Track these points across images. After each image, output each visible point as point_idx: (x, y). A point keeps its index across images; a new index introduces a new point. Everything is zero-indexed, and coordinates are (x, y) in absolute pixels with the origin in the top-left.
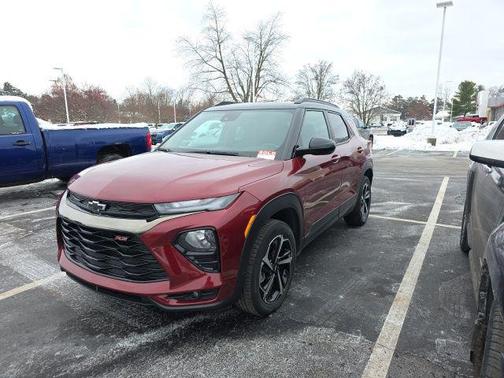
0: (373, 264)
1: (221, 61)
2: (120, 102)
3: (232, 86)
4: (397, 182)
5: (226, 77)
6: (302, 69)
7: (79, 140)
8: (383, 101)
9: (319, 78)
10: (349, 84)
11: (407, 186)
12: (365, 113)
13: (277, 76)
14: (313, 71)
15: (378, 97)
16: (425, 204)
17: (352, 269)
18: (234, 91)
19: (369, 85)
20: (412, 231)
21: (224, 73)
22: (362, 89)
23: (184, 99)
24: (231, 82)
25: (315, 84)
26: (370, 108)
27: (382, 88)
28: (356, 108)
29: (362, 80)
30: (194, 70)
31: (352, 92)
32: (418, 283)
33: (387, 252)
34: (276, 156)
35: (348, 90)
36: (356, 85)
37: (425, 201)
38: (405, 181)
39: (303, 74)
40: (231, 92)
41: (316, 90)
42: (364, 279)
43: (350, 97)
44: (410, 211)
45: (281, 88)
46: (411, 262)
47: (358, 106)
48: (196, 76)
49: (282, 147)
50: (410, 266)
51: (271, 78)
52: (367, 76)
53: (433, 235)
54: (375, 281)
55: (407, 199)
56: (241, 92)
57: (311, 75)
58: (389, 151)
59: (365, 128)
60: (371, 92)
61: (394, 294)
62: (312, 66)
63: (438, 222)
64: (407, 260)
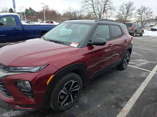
0: (120, 90)
1: (92, 1)
2: (62, 14)
3: (95, 11)
4: (146, 51)
5: (93, 7)
6: (122, 4)
7: (35, 28)
8: (151, 17)
9: (128, 8)
10: (139, 10)
11: (150, 53)
12: (143, 21)
13: (111, 7)
14: (126, 5)
15: (149, 16)
16: (154, 62)
17: (110, 91)
18: (96, 12)
19: (147, 11)
20: (143, 75)
21: (93, 6)
22: (144, 13)
23: (82, 14)
24: (95, 9)
25: (126, 10)
26: (145, 20)
27: (152, 13)
28: (140, 20)
29: (144, 9)
30: (83, 5)
31: (140, 14)
32: (135, 104)
33: (128, 84)
34: (78, 45)
35: (138, 12)
36: (141, 11)
37: (155, 61)
38: (150, 51)
39: (122, 6)
40: (95, 12)
41: (126, 12)
42: (112, 97)
43: (139, 15)
44: (146, 65)
45: (112, 11)
46: (137, 91)
47: (141, 19)
48: (83, 7)
49: (81, 42)
50: (136, 93)
51: (109, 8)
52: (147, 8)
53: (152, 78)
54: (117, 99)
55: (147, 59)
56: (98, 13)
57: (125, 7)
58: (149, 37)
59: (141, 28)
60: (147, 14)
61: (122, 108)
62: (126, 4)
63: (156, 72)
64: (135, 90)
